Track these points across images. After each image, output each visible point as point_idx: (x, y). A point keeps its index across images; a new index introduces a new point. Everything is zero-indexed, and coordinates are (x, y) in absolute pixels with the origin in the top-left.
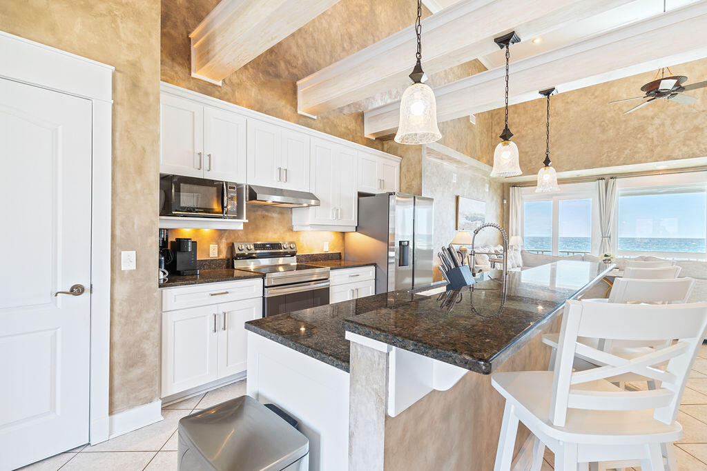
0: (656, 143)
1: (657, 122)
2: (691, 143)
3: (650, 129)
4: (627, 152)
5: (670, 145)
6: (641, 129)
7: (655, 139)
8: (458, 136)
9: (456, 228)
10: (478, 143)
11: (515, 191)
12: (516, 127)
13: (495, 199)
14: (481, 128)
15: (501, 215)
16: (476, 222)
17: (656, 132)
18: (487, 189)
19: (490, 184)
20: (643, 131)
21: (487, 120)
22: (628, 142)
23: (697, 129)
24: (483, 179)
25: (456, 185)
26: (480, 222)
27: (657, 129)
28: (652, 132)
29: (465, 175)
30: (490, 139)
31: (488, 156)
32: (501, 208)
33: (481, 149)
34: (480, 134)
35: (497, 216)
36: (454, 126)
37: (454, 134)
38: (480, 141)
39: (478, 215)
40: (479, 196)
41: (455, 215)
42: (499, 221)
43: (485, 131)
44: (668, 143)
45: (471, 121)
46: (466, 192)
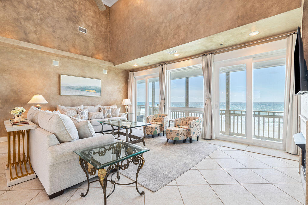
0: (163, 38)
1: (164, 25)
2: (176, 36)
3: (161, 30)
4: (153, 45)
5: (168, 39)
6: (158, 31)
7: (163, 36)
8: (60, 38)
9: (60, 94)
10: (91, 45)
11: (130, 74)
12: (117, 36)
13: (116, 78)
14: (96, 37)
15: (125, 88)
16: (88, 91)
17: (163, 32)
18: (105, 72)
19: (109, 70)
20: (159, 32)
21: (104, 33)
22: (154, 39)
23: (179, 27)
24: (100, 66)
25: (58, 68)
26: (94, 91)
27: (164, 29)
28: (162, 32)
29: (73, 62)
30: (109, 44)
31: (107, 53)
32: (125, 84)
33: (96, 49)
34: (93, 40)
35: (119, 88)
36: (55, 31)
37: (54, 36)
38: (95, 44)
39: (90, 87)
40: (94, 76)
41: (58, 86)
42: (122, 91)
43: (101, 39)
44: (168, 38)
45: (79, 31)
46: (75, 73)
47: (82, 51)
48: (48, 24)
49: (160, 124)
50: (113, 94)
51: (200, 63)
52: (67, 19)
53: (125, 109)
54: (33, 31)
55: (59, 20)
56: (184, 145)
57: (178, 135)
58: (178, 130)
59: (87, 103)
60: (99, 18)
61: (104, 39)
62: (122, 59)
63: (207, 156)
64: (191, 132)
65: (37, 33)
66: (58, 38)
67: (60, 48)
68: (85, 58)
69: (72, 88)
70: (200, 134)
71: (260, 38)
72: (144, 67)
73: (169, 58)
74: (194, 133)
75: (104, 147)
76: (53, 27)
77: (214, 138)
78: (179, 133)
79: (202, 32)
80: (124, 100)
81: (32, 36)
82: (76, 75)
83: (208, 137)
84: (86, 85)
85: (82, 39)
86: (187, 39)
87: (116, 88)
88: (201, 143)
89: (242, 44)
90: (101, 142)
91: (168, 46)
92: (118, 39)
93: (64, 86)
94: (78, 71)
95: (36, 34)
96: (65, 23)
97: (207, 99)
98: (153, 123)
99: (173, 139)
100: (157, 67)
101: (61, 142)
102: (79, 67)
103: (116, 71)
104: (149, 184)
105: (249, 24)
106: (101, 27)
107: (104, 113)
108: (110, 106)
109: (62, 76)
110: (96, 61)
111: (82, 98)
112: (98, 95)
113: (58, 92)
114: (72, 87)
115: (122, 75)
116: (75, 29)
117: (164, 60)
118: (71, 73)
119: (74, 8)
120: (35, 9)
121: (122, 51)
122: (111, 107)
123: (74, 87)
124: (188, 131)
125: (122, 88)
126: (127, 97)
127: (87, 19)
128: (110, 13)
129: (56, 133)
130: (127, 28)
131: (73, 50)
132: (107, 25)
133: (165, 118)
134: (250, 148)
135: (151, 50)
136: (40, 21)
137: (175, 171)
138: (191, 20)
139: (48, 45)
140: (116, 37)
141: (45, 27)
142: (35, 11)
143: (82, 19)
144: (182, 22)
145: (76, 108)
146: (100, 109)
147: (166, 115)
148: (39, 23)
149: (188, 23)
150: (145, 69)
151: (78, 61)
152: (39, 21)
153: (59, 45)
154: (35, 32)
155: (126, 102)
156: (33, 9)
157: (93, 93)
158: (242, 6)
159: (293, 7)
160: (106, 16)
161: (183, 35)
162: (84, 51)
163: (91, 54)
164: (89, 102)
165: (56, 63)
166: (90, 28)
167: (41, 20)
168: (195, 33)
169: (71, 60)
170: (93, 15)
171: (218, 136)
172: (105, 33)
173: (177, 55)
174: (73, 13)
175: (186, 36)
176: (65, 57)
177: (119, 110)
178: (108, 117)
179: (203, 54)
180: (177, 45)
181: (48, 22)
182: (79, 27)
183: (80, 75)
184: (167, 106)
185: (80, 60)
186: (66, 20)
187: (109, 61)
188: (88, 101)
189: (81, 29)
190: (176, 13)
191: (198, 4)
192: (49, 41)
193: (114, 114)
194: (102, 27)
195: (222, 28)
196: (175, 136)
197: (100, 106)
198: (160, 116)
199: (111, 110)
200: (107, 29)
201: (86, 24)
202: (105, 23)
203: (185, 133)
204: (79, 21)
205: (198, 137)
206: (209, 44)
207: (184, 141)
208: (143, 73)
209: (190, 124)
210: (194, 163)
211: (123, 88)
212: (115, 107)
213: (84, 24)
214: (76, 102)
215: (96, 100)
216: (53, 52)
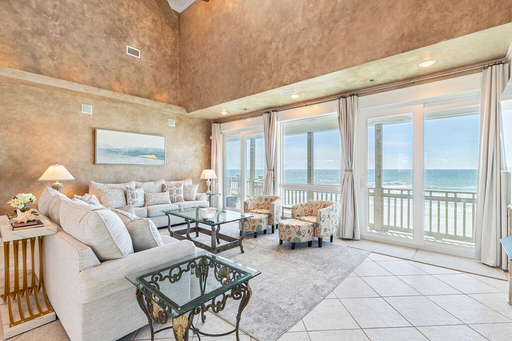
0: (273, 68)
1: (274, 46)
2: (296, 65)
3: (270, 54)
4: (255, 80)
5: (282, 70)
6: (264, 55)
7: (273, 65)
8: (96, 66)
9: (94, 163)
10: (148, 78)
11: (215, 127)
12: (193, 63)
13: (191, 134)
14: (156, 63)
15: (205, 151)
16: (143, 156)
17: (273, 57)
18: (172, 124)
19: (179, 120)
20: (265, 57)
21: (170, 56)
22: (256, 69)
23: (300, 50)
24: (164, 114)
25: (91, 117)
26: (154, 156)
27: (274, 53)
28: (271, 58)
29: (117, 108)
30: (178, 76)
31: (175, 92)
32: (206, 144)
33: (156, 84)
34: (152, 69)
35: (196, 151)
36: (85, 54)
37: (84, 63)
38: (154, 76)
39: (146, 149)
40: (153, 130)
41: (92, 148)
42: (200, 155)
43: (165, 67)
44: (281, 68)
45: (128, 53)
46: (121, 125)
47: (133, 87)
48: (73, 42)
49: (267, 214)
50: (184, 161)
51: (334, 111)
52: (106, 33)
53: (205, 186)
54: (47, 54)
55: (93, 35)
56: (310, 251)
57: (299, 233)
58: (300, 225)
59: (141, 177)
60: (162, 31)
61: (170, 68)
62: (202, 101)
63: (350, 272)
64: (321, 229)
65: (55, 58)
66: (91, 65)
67: (94, 82)
68: (138, 100)
69: (117, 152)
70: (334, 232)
71: (436, 70)
72: (239, 115)
73: (281, 102)
74: (325, 230)
75: (178, 266)
76: (81, 46)
77: (358, 237)
78: (301, 230)
79: (340, 60)
80: (204, 171)
81: (46, 63)
82: (123, 129)
83: (348, 235)
84: (139, 147)
85: (133, 68)
86: (314, 72)
87: (191, 150)
88: (337, 246)
89: (406, 79)
90: (172, 256)
91: (281, 82)
92: (194, 67)
93: (101, 149)
94: (125, 123)
95: (53, 59)
96: (103, 40)
97: (346, 171)
98: (255, 211)
99: (291, 241)
100: (262, 115)
101: (102, 261)
103: (191, 121)
104: (258, 329)
105: (421, 49)
106: (165, 46)
107: (171, 194)
108: (181, 182)
109: (98, 132)
110: (156, 105)
111: (132, 168)
112: (160, 162)
113: (91, 159)
114: (114, 150)
115: (200, 128)
116: (121, 50)
117: (274, 104)
118: (114, 126)
119: (119, 15)
120: (50, 16)
121: (200, 88)
122: (183, 183)
123: (119, 149)
124: (316, 226)
125: (200, 149)
126: (209, 167)
127: (141, 34)
128: (181, 25)
129: (95, 244)
130: (210, 49)
131: (116, 86)
132: (175, 44)
133: (275, 203)
134: (420, 256)
135: (252, 88)
136: (59, 36)
137: (300, 303)
138: (321, 39)
139: (74, 79)
140: (190, 64)
141: (68, 47)
142: (52, 19)
143: (132, 34)
144: (306, 42)
145: (122, 186)
146: (163, 187)
147: (277, 198)
148: (58, 40)
149: (315, 45)
150: (241, 119)
151: (126, 106)
152: (57, 36)
153: (93, 79)
154: (51, 56)
155: (208, 174)
156: (48, 15)
157: (153, 160)
158: (409, 17)
159: (498, 22)
160: (173, 28)
161: (306, 63)
162: (136, 89)
163: (147, 93)
164: (144, 175)
165: (88, 110)
166: (146, 48)
167: (62, 34)
168: (328, 61)
169: (114, 104)
170: (152, 26)
171: (365, 234)
172: (173, 58)
173: (295, 97)
174: (118, 23)
175: (312, 65)
176: (104, 99)
177: (197, 188)
178: (178, 200)
179: (339, 96)
180: (297, 80)
181: (74, 39)
182: (128, 46)
183: (128, 130)
184: (278, 181)
185: (129, 104)
186: (106, 35)
187: (179, 105)
188: (143, 173)
189: (130, 51)
190: (294, 26)
191: (333, 11)
192: (75, 71)
193: (188, 195)
194: (167, 46)
195: (375, 53)
196: (294, 236)
197: (163, 182)
198: (266, 199)
199: (182, 188)
200: (175, 50)
201: (139, 41)
202: (171, 39)
203: (311, 229)
204: (127, 37)
205: (332, 237)
206: (350, 80)
207: (310, 244)
208: (236, 126)
209: (318, 214)
210: (331, 285)
211: (202, 150)
212: (188, 183)
213: (135, 41)
214: (123, 175)
215: (157, 171)
216: (82, 90)
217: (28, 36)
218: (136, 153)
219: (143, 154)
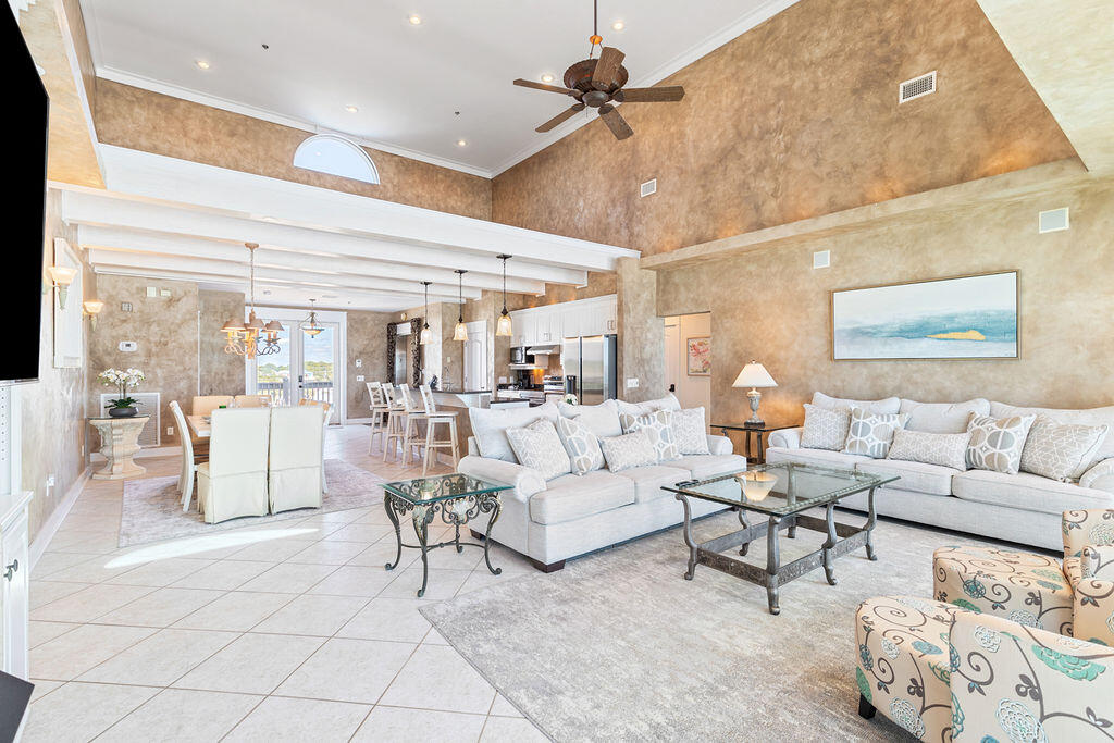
8: (836, 171)
9: (832, 358)
16: (939, 336)
18: (1055, 222)
25: (828, 271)
26: (976, 335)
29: (877, 236)
33: (989, 129)
34: (974, 95)
36: (819, 160)
37: (818, 177)
39: (951, 318)
45: (902, 101)
46: (885, 272)
47: (916, 174)
48: (802, 150)
52: (855, 91)
54: (770, 192)
55: (832, 115)
59: (939, 391)
65: (779, 194)
66: (828, 174)
67: (833, 204)
68: (925, 201)
76: (814, 149)
82: (890, 280)
84: (928, 315)
85: (915, 127)
93: (844, 330)
94: (897, 265)
95: (777, 197)
96: (850, 111)
102: (901, 246)
109: (838, 296)
111: (913, 367)
113: (824, 352)
114: (870, 330)
116: (885, 107)
119: (881, 32)
120: (774, 131)
127: (939, 26)
131: (877, 190)
136: (784, 155)
139: (804, 213)
141: (795, 164)
142: (776, 135)
146: (969, 419)
148: (783, 161)
153: (831, 198)
162: (924, 172)
163: (957, 168)
164: (948, 384)
165: (823, 260)
166: (955, 51)
167: (787, 149)
169: (871, 232)
174: (879, 53)
178: (995, 465)
181: (803, 145)
182: (904, 84)
183: (905, 279)
186: (854, 97)
188: (947, 380)
189: (910, 90)
192: (804, 200)
201: (933, 50)
204: (901, 64)
213: (923, 58)
214: (890, 384)
215: (991, 375)
216: (791, 234)
217: (751, 179)
218: (920, 331)
219: (941, 332)
